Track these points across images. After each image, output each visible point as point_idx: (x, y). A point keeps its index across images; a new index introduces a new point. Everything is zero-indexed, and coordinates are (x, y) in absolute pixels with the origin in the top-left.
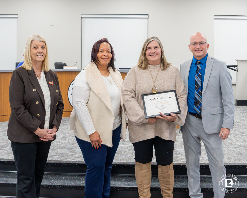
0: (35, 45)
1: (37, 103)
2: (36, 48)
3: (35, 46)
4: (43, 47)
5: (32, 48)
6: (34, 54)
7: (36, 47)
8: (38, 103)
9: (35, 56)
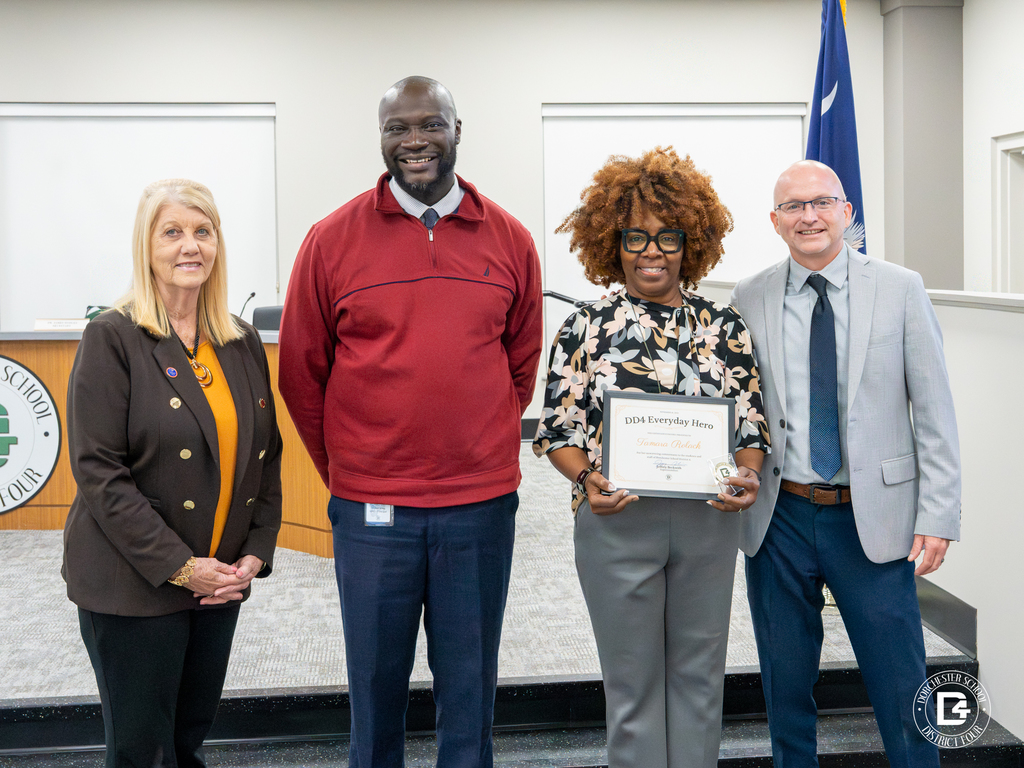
0: (170, 222)
1: (186, 454)
2: (176, 234)
3: (169, 226)
4: (201, 231)
5: (158, 233)
6: (164, 260)
7: (174, 232)
8: (190, 455)
9: (169, 267)
